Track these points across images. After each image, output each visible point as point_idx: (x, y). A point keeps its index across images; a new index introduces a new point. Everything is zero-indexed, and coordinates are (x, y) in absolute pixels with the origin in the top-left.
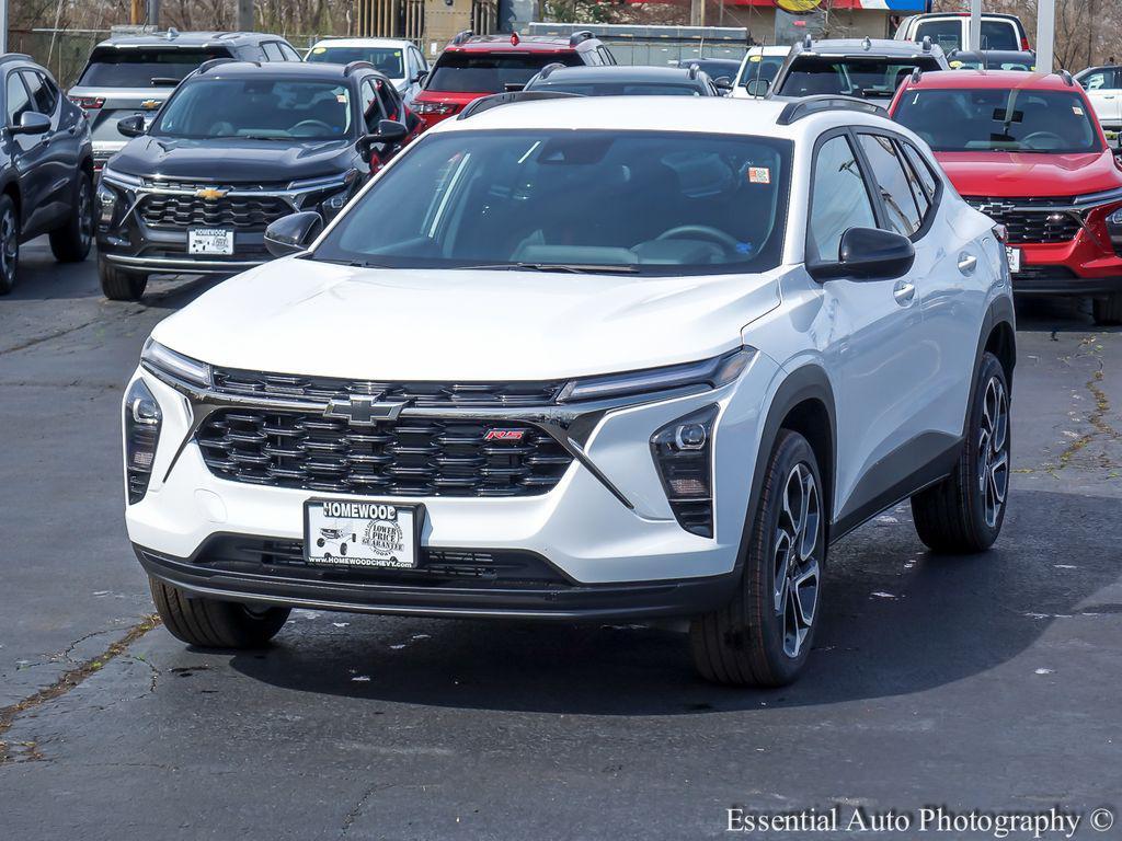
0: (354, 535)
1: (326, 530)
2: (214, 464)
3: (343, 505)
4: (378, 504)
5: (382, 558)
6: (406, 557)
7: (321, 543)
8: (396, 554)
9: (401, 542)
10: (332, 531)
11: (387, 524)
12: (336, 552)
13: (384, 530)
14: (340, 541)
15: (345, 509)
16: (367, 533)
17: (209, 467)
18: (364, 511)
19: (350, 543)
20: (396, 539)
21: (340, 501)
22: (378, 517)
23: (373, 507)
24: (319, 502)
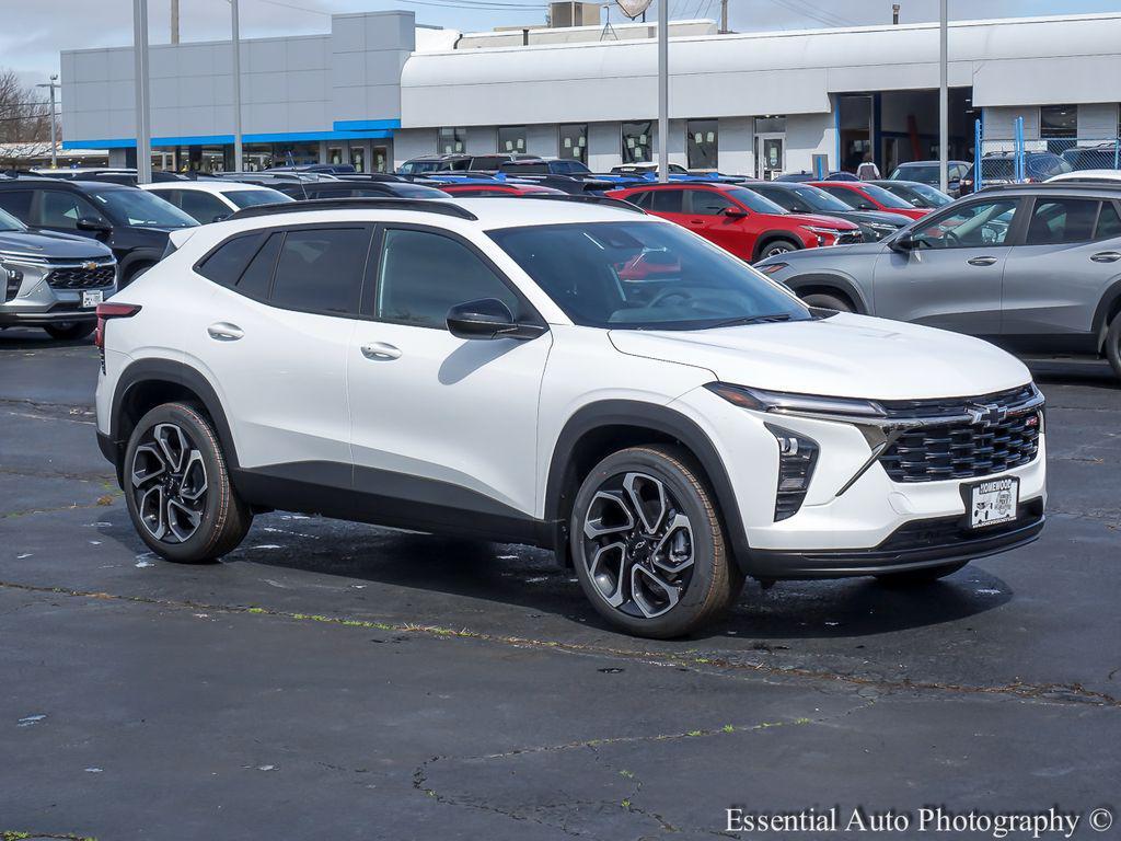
0: (991, 504)
1: (979, 504)
2: (894, 472)
3: (989, 483)
4: (1004, 478)
5: (1002, 516)
6: (1013, 513)
7: (977, 514)
8: (1008, 512)
9: (1011, 503)
10: (982, 504)
11: (1006, 492)
12: (983, 518)
13: (1005, 496)
14: (985, 510)
15: (990, 486)
16: (997, 501)
17: (890, 476)
18: (998, 485)
19: (990, 510)
20: (1009, 502)
21: (987, 481)
22: (1004, 489)
23: (1001, 481)
24: (978, 484)
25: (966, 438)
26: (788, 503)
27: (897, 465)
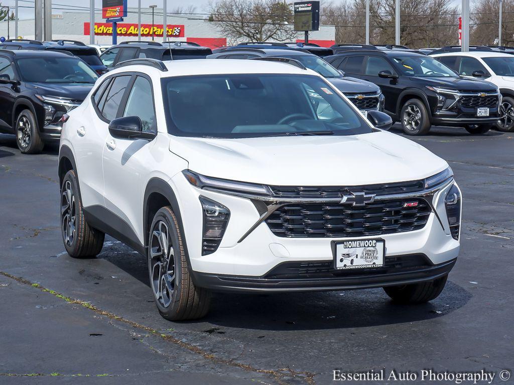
0: (357, 255)
1: (344, 255)
2: (277, 230)
3: (353, 242)
4: (368, 240)
5: (368, 264)
6: (379, 262)
7: (342, 260)
8: (375, 261)
9: (377, 256)
10: (347, 255)
11: (372, 249)
12: (348, 264)
13: (370, 251)
14: (350, 259)
15: (354, 244)
16: (363, 253)
17: (274, 233)
18: (362, 244)
19: (355, 259)
20: (375, 255)
21: (352, 241)
22: (368, 246)
23: (367, 241)
24: (342, 242)
25: (340, 212)
26: (210, 245)
27: (279, 226)
